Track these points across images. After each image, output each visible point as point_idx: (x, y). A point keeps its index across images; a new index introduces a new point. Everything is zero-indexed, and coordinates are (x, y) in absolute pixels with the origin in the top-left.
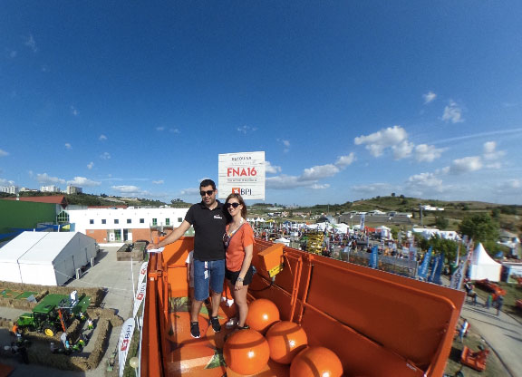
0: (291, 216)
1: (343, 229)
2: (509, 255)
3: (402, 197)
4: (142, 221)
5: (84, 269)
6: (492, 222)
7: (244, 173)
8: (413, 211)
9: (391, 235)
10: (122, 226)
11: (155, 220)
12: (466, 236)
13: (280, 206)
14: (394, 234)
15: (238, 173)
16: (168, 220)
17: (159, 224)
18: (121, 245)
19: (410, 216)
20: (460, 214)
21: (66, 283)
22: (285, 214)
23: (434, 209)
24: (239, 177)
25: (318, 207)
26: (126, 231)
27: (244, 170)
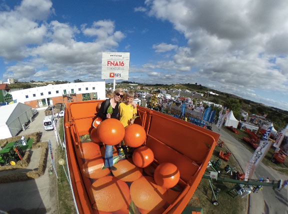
0: (142, 89)
1: (169, 97)
2: (243, 119)
3: (200, 85)
4: (57, 92)
5: (27, 125)
6: (239, 104)
7: (117, 64)
8: (204, 93)
9: (192, 102)
10: (46, 96)
11: (65, 91)
12: (226, 108)
13: (136, 83)
14: (194, 101)
15: (113, 64)
16: (72, 90)
17: (67, 93)
18: (46, 108)
19: (202, 95)
20: (225, 98)
21: (18, 134)
22: (139, 87)
23: (214, 94)
24: (114, 67)
25: (157, 85)
26: (48, 99)
27: (117, 63)
